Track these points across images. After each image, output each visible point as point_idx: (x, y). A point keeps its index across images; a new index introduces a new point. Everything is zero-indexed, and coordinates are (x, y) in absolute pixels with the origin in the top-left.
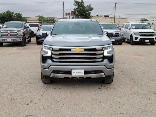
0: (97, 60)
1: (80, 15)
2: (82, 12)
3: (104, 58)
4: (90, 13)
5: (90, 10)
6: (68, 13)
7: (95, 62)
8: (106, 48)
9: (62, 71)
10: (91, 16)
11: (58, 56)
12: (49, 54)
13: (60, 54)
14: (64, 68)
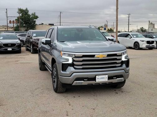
0: (117, 65)
1: (24, 23)
2: (27, 20)
3: (122, 63)
4: (35, 21)
5: (35, 19)
6: (12, 21)
7: (115, 67)
8: (123, 53)
9: (86, 78)
10: (36, 24)
11: (81, 63)
12: (70, 61)
13: (84, 61)
14: (88, 75)
